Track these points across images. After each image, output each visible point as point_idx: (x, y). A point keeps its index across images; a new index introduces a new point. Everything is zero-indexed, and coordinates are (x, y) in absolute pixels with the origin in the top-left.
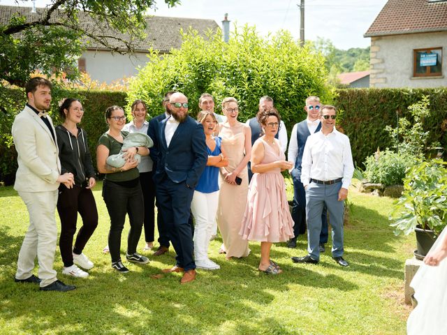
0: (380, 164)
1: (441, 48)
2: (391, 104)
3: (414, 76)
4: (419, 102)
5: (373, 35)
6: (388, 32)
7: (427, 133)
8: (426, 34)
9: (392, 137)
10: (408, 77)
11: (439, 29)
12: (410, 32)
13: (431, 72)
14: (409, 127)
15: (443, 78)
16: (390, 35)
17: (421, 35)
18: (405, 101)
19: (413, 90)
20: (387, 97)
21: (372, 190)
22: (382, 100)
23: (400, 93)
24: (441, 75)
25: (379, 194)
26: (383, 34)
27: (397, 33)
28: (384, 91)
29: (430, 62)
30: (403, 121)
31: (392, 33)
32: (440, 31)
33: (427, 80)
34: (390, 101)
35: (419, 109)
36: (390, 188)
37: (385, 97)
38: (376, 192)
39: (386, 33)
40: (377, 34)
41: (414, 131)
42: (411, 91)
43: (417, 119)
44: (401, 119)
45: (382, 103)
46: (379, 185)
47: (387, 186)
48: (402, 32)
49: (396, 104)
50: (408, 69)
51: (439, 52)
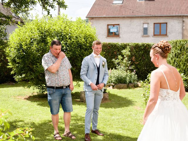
0: (112, 75)
1: (119, 25)
2: (112, 49)
3: (108, 36)
4: (126, 49)
5: (90, 17)
6: (96, 16)
7: (130, 62)
8: (113, 18)
9: (115, 64)
10: (105, 37)
11: (118, 16)
12: (106, 17)
13: (115, 35)
14: (122, 59)
15: (120, 38)
16: (97, 18)
17: (110, 18)
18: (118, 48)
19: (121, 44)
20: (111, 46)
21: (109, 86)
22: (108, 48)
23: (116, 45)
24: (119, 36)
25: (112, 88)
26: (94, 17)
27: (101, 17)
28: (109, 44)
29: (114, 30)
30: (120, 57)
31: (98, 17)
32: (119, 17)
33: (113, 38)
34: (112, 48)
35: (126, 52)
36: (117, 85)
37: (109, 46)
38: (111, 87)
39: (95, 17)
40: (91, 17)
41: (124, 61)
42: (120, 44)
43: (125, 56)
44: (119, 56)
45: (109, 49)
46: (112, 84)
47: (116, 84)
48: (103, 17)
49: (114, 50)
50: (105, 33)
51: (118, 26)
